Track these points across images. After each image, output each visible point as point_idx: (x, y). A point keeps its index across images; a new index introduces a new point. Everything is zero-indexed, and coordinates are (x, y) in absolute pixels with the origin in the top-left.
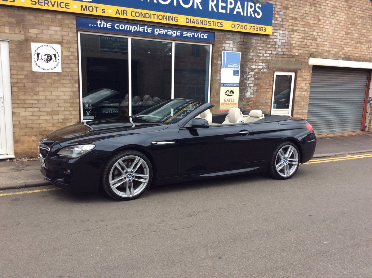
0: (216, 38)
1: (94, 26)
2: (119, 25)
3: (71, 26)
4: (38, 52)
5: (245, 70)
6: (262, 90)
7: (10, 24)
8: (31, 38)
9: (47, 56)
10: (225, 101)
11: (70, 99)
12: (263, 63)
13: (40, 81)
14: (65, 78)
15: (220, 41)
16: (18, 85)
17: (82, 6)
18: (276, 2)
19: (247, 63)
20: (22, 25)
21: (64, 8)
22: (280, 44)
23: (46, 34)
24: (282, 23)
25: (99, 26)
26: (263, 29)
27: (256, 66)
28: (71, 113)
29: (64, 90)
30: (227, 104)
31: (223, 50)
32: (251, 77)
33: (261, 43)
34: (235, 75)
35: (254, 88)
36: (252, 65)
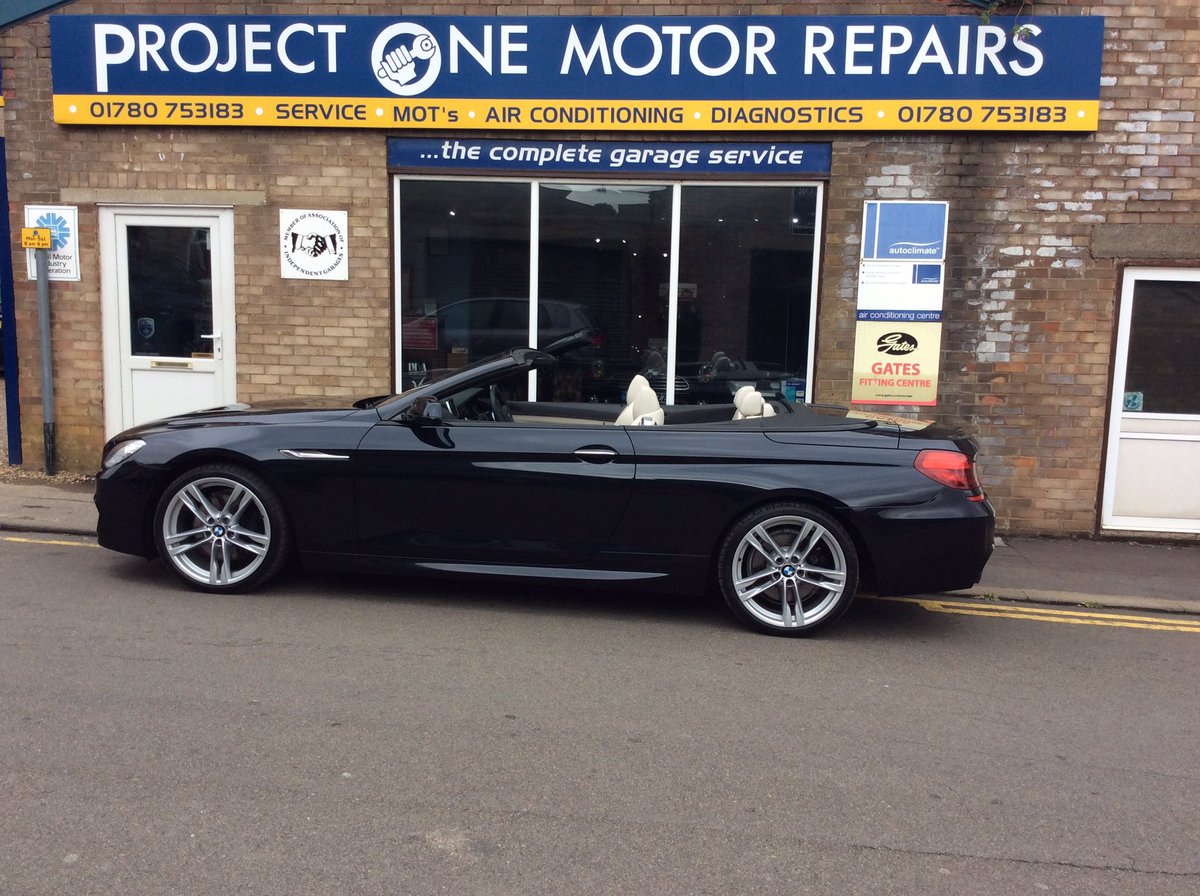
0: (835, 160)
1: (433, 156)
2: (501, 149)
3: (373, 162)
4: (294, 230)
5: (969, 264)
6: (1058, 337)
7: (237, 169)
8: (280, 199)
9: (314, 240)
10: (877, 370)
11: (366, 349)
12: (1059, 236)
13: (298, 301)
14: (357, 294)
15: (852, 168)
16: (250, 310)
17: (396, 109)
18: (1129, 6)
19: (980, 239)
20: (263, 168)
21: (352, 118)
22: (1153, 161)
23: (316, 185)
24: (1159, 83)
25: (445, 156)
26: (1052, 114)
27: (1025, 247)
28: (369, 383)
29: (353, 325)
30: (883, 382)
31: (867, 197)
32: (1002, 287)
33: (1049, 165)
34: (919, 282)
35: (1016, 329)
36: (1008, 245)
